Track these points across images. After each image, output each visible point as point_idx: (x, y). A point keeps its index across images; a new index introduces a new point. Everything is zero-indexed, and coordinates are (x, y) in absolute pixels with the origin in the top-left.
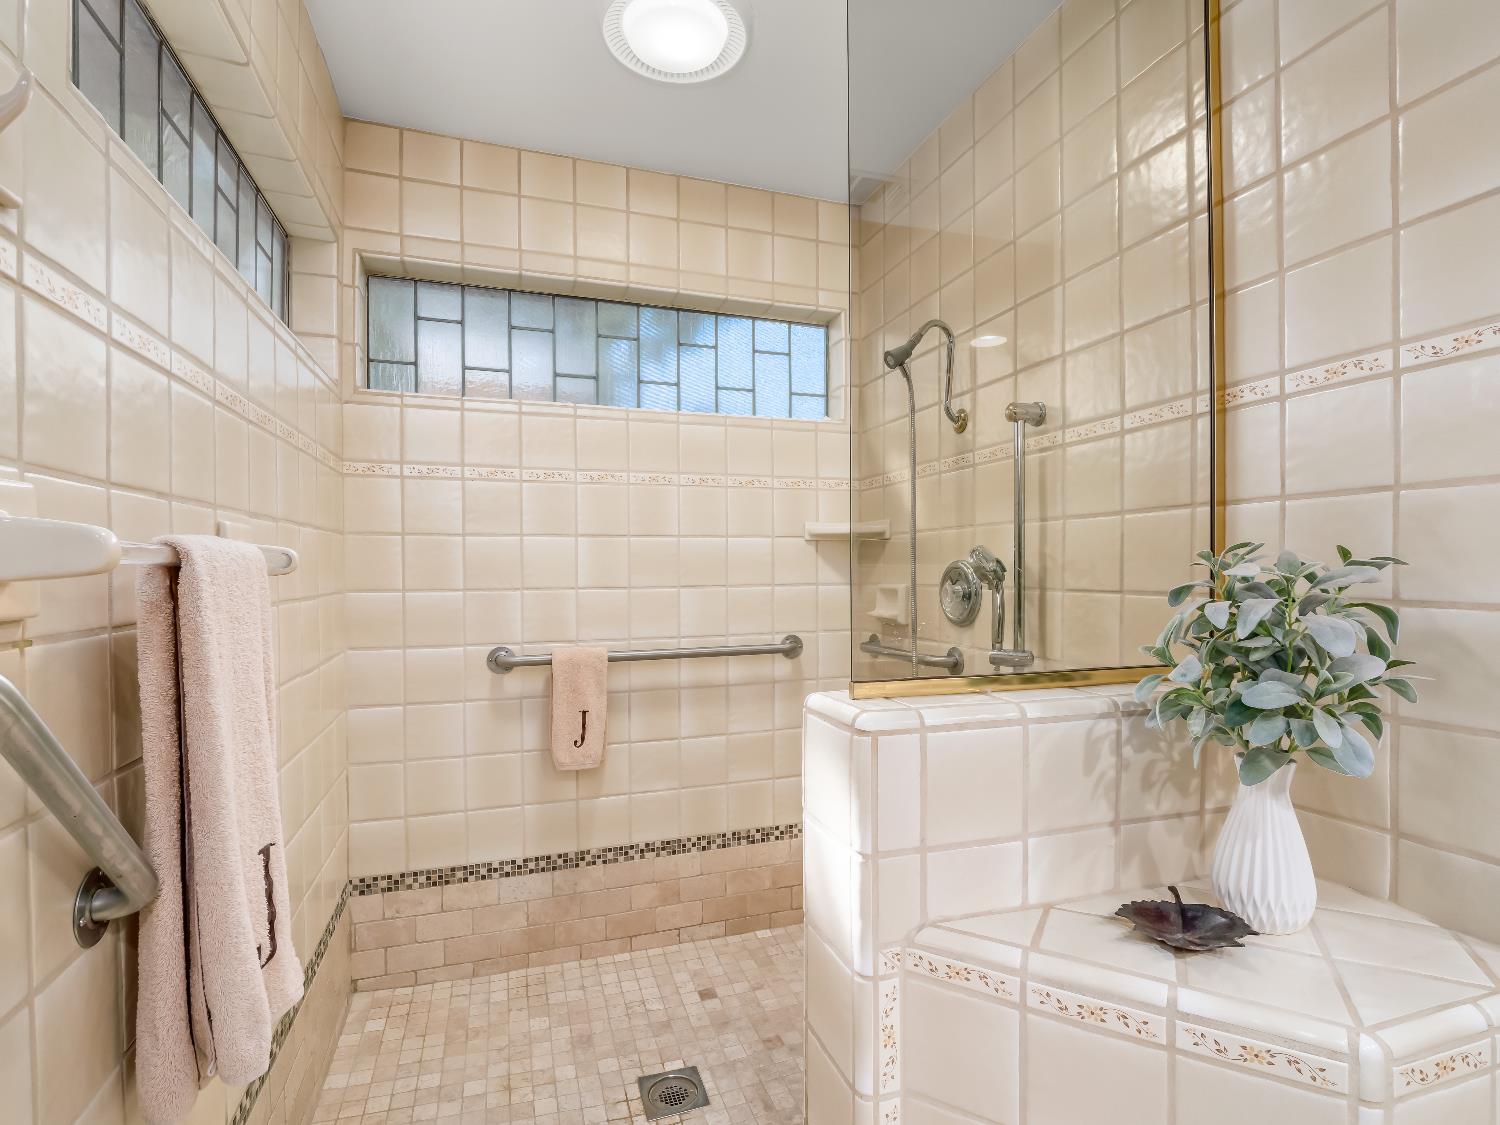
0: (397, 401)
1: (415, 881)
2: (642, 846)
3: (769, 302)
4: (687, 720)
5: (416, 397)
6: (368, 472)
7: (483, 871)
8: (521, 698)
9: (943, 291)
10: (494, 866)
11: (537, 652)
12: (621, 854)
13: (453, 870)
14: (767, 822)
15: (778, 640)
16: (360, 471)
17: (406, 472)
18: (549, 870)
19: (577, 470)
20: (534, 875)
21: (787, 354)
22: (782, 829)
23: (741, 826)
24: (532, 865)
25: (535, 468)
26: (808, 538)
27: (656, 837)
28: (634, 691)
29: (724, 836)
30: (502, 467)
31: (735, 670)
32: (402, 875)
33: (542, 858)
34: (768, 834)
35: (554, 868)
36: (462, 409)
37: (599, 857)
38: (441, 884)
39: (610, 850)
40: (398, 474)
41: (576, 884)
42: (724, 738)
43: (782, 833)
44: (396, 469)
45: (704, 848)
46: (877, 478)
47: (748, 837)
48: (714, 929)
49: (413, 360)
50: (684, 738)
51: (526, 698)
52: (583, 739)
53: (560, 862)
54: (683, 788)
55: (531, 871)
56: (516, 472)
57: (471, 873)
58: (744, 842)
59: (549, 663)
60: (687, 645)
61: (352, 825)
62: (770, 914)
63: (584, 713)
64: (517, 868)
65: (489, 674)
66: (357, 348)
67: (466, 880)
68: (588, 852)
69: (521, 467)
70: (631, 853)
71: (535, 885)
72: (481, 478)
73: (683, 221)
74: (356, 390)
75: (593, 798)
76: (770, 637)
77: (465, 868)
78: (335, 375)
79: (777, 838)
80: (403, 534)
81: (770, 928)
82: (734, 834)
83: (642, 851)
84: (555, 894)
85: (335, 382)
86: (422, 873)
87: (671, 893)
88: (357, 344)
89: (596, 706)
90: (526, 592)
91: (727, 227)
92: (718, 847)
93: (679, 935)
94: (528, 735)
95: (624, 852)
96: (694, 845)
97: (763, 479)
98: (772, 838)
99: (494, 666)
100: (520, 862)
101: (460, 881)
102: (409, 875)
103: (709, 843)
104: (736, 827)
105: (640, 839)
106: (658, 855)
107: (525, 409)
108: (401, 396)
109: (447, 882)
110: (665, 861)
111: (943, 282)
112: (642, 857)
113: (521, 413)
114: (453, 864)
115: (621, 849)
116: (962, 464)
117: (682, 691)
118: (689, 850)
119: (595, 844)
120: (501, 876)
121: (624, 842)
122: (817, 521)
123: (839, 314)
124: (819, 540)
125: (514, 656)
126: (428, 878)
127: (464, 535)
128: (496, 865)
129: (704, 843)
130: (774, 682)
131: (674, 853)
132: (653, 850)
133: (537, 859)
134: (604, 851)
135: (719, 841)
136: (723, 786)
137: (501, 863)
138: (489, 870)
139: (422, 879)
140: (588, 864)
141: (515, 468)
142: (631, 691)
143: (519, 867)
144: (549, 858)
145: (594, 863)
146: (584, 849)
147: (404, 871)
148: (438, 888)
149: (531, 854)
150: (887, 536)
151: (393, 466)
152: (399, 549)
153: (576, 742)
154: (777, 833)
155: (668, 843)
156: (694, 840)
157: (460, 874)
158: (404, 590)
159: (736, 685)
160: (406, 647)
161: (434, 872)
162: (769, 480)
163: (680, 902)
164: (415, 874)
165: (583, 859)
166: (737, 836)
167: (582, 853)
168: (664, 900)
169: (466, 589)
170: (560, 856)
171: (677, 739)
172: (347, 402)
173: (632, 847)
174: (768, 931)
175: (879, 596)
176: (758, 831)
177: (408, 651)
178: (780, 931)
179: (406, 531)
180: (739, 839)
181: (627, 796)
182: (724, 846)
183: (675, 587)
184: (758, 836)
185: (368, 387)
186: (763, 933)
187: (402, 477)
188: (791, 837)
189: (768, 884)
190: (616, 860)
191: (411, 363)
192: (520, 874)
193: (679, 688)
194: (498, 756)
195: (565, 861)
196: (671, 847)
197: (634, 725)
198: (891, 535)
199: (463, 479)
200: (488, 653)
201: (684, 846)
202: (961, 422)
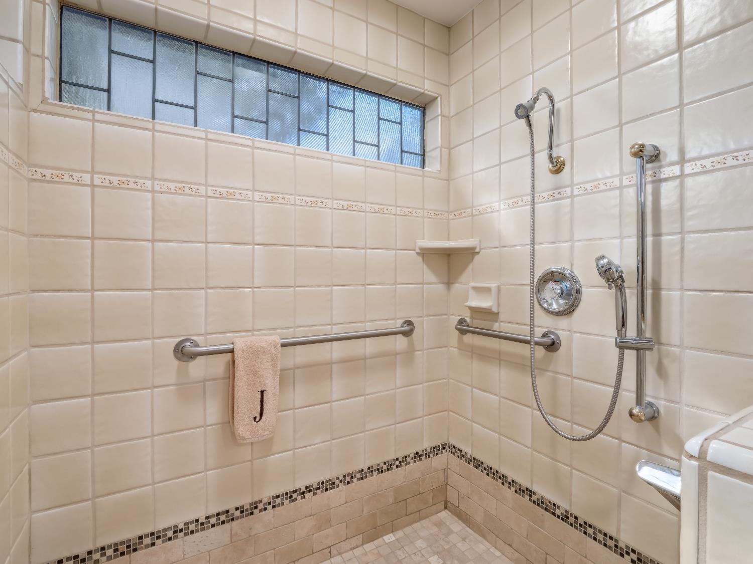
0: (90, 116)
1: (103, 555)
2: (303, 489)
3: (395, 82)
4: (337, 387)
5: (107, 114)
6: (57, 179)
7: (170, 534)
8: (205, 381)
9: (535, 74)
10: (180, 527)
11: (219, 342)
12: (287, 499)
13: (141, 538)
14: (390, 457)
15: (398, 325)
16: (48, 178)
17: (97, 182)
18: (228, 521)
19: (254, 190)
20: (215, 528)
21: (399, 123)
22: (401, 459)
23: (373, 462)
24: (213, 521)
25: (218, 187)
26: (418, 251)
27: (313, 480)
28: (298, 368)
29: (362, 471)
30: (191, 183)
31: (370, 347)
32: (90, 553)
33: (223, 513)
34: (391, 465)
35: (233, 520)
36: (154, 130)
37: (269, 503)
38: (129, 553)
39: (278, 497)
40: (89, 183)
41: (250, 529)
42: (363, 398)
43: (400, 462)
44: (87, 178)
45: (348, 483)
46: (467, 210)
47: (378, 469)
48: (353, 542)
49: (106, 87)
50: (334, 401)
51: (209, 380)
52: (261, 415)
53: (237, 513)
54: (333, 440)
55: (213, 526)
56: (202, 189)
57: (158, 538)
58: (375, 473)
59: (232, 351)
60: (337, 331)
61: (34, 516)
62: (392, 521)
63: (262, 392)
64: (201, 525)
65: (176, 362)
66: (47, 61)
67: (153, 544)
68: (261, 501)
69: (206, 185)
70: (295, 495)
71: (217, 536)
72: (169, 192)
73: (336, 10)
74: (44, 100)
75: (265, 457)
76: (393, 322)
77: (152, 534)
78: (20, 79)
79: (397, 467)
80: (93, 238)
81: (392, 532)
82: (369, 469)
83: (303, 493)
84: (233, 541)
85: (20, 86)
86: (110, 547)
87: (324, 521)
88: (47, 58)
89: (271, 384)
90: (209, 291)
91: (367, 22)
92: (358, 479)
93: (330, 552)
94: (213, 411)
95: (289, 496)
96: (341, 481)
97: (390, 208)
98: (394, 467)
99: (180, 355)
100: (202, 520)
101: (147, 547)
102: (96, 551)
103: (352, 478)
104: (369, 464)
105: (301, 484)
106: (315, 494)
107: (210, 136)
108: (94, 112)
109: (135, 550)
110: (322, 498)
111: (535, 69)
112: (303, 498)
113: (207, 139)
114: (140, 533)
115: (287, 494)
116: (557, 196)
117: (334, 366)
118: (338, 486)
119: (266, 494)
120: (186, 534)
121: (290, 488)
122: (424, 239)
123: (436, 98)
124: (425, 253)
125: (197, 346)
126: (116, 550)
127: (153, 241)
128: (181, 526)
129: (348, 479)
130: (397, 354)
131: (326, 490)
132: (311, 491)
133: (218, 514)
134: (274, 497)
135: (359, 476)
136: (363, 434)
137: (186, 524)
138: (175, 532)
139: (110, 552)
140: (261, 511)
141: (201, 185)
142: (296, 367)
143: (202, 524)
144: (228, 511)
145: (265, 509)
146: (256, 499)
147: (90, 547)
148: (126, 557)
149: (213, 510)
150: (477, 250)
151: (84, 175)
152: (89, 252)
153: (255, 418)
154: (397, 463)
155: (323, 483)
156: (341, 478)
157: (147, 541)
158: (93, 290)
159: (370, 358)
160: (94, 342)
161: (122, 543)
162: (394, 208)
163: (331, 526)
164: (103, 548)
165: (256, 507)
166: (371, 470)
167: (256, 503)
168: (319, 528)
169: (154, 289)
170: (237, 509)
171: (329, 402)
172: (34, 111)
173: (295, 491)
174: (391, 535)
175: (471, 292)
176: (385, 463)
177: (96, 346)
178: (400, 534)
179: (96, 236)
180: (372, 471)
181: (292, 451)
182: (362, 478)
183: (329, 286)
184: (385, 467)
185: (60, 100)
186: (389, 538)
187: (93, 186)
188: (406, 464)
189: (391, 500)
190: (283, 504)
191: (104, 90)
192: (203, 529)
193: (331, 363)
194: (185, 432)
195: (242, 512)
196: (326, 486)
197: (299, 395)
198: (481, 249)
199: (153, 191)
200: (175, 344)
201: (334, 483)
202: (558, 167)
